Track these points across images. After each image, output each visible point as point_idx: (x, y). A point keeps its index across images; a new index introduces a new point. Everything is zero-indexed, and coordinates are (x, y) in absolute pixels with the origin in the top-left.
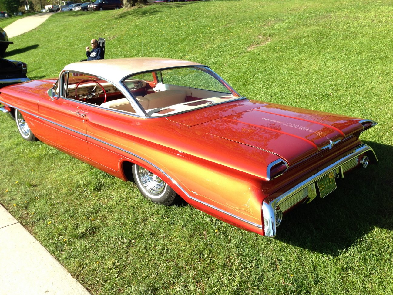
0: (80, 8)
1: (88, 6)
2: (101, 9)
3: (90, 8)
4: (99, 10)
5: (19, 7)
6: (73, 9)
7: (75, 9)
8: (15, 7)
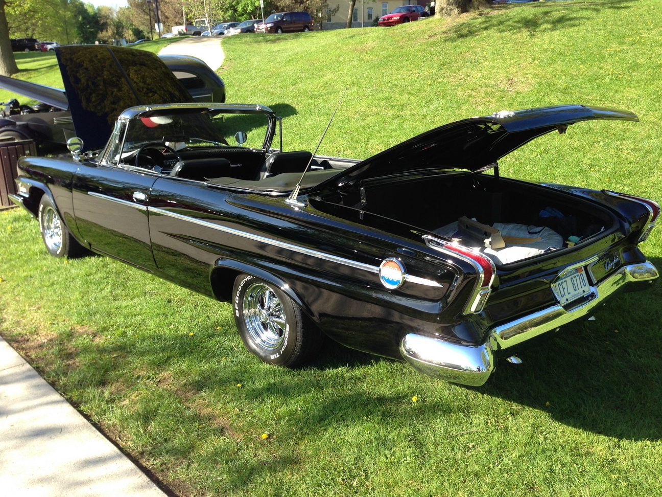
0: (239, 31)
1: (256, 25)
2: (280, 31)
3: (259, 29)
4: (276, 32)
5: (97, 32)
6: (226, 32)
7: (229, 32)
8: (91, 32)
